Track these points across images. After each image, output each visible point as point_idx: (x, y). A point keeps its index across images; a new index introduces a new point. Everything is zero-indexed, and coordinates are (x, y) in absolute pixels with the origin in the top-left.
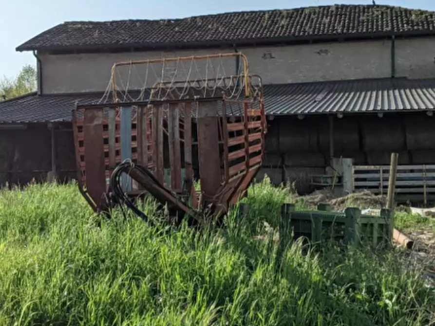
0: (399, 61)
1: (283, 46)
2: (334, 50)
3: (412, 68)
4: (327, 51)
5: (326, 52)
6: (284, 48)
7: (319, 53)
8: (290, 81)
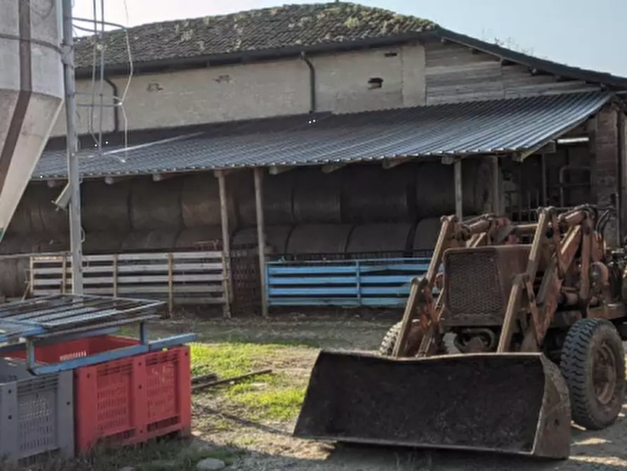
0: (321, 88)
1: (172, 72)
2: (238, 75)
3: (339, 97)
4: (227, 76)
5: (227, 78)
6: (174, 74)
7: (218, 81)
8: (182, 123)
